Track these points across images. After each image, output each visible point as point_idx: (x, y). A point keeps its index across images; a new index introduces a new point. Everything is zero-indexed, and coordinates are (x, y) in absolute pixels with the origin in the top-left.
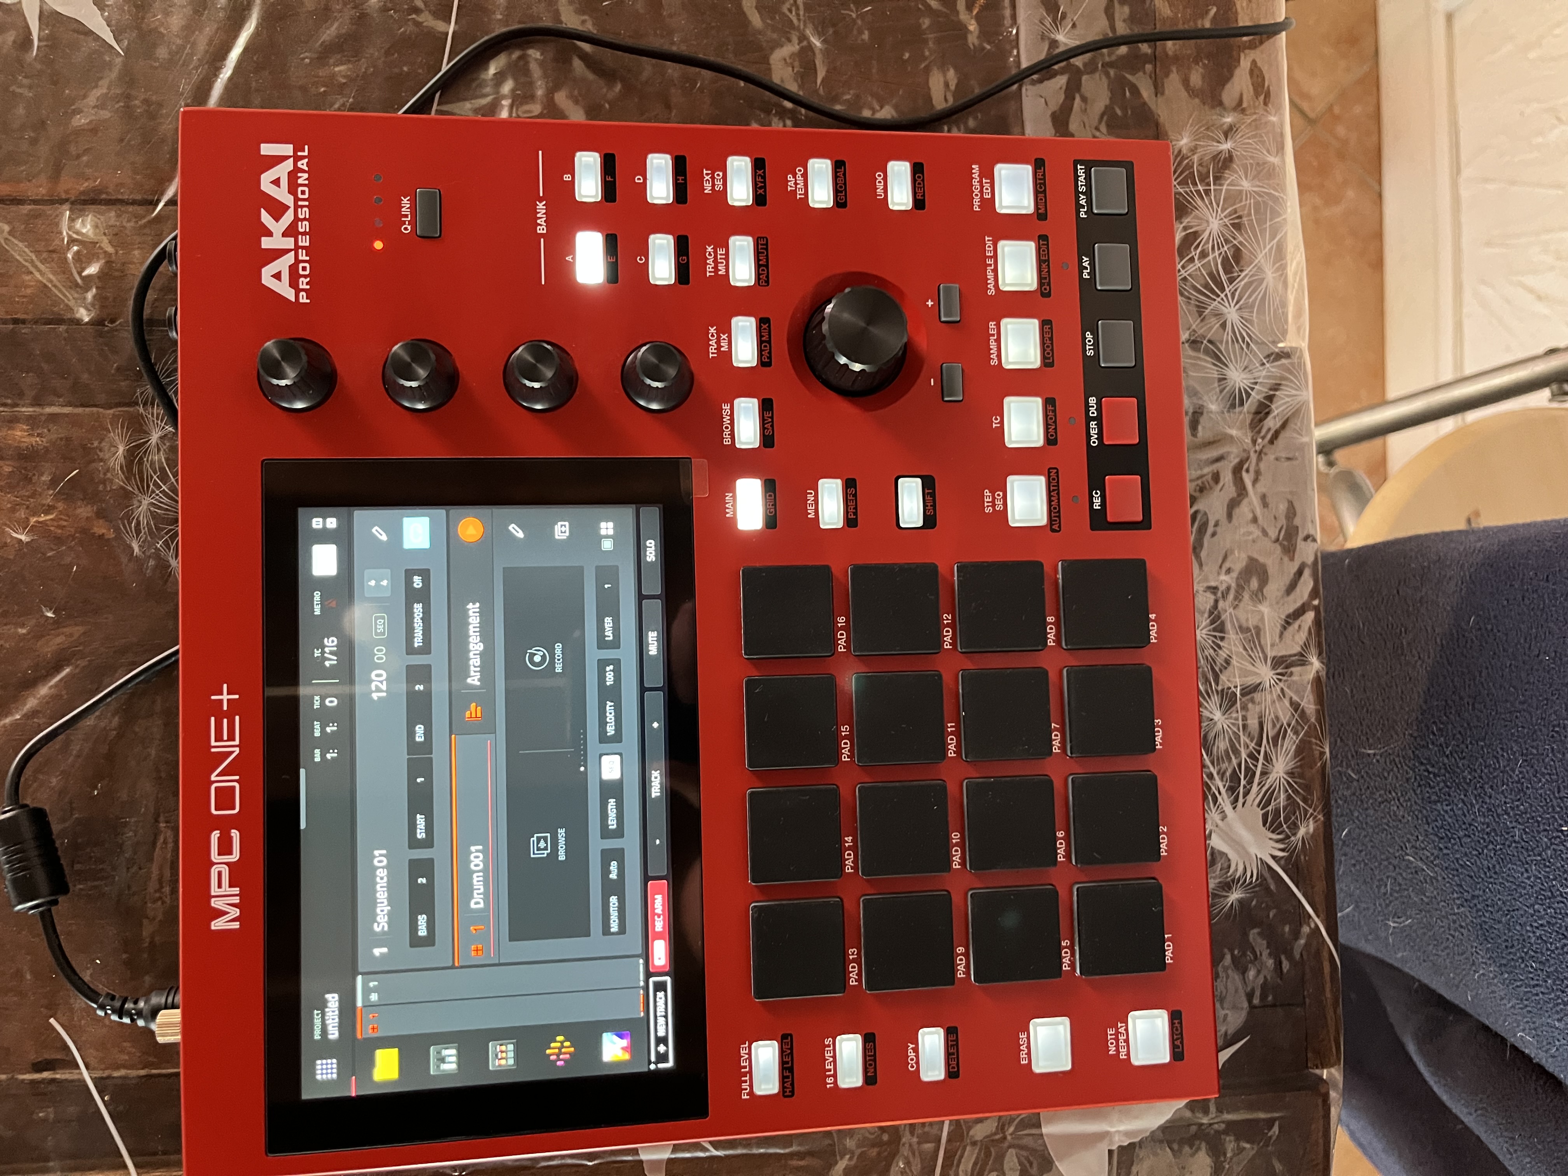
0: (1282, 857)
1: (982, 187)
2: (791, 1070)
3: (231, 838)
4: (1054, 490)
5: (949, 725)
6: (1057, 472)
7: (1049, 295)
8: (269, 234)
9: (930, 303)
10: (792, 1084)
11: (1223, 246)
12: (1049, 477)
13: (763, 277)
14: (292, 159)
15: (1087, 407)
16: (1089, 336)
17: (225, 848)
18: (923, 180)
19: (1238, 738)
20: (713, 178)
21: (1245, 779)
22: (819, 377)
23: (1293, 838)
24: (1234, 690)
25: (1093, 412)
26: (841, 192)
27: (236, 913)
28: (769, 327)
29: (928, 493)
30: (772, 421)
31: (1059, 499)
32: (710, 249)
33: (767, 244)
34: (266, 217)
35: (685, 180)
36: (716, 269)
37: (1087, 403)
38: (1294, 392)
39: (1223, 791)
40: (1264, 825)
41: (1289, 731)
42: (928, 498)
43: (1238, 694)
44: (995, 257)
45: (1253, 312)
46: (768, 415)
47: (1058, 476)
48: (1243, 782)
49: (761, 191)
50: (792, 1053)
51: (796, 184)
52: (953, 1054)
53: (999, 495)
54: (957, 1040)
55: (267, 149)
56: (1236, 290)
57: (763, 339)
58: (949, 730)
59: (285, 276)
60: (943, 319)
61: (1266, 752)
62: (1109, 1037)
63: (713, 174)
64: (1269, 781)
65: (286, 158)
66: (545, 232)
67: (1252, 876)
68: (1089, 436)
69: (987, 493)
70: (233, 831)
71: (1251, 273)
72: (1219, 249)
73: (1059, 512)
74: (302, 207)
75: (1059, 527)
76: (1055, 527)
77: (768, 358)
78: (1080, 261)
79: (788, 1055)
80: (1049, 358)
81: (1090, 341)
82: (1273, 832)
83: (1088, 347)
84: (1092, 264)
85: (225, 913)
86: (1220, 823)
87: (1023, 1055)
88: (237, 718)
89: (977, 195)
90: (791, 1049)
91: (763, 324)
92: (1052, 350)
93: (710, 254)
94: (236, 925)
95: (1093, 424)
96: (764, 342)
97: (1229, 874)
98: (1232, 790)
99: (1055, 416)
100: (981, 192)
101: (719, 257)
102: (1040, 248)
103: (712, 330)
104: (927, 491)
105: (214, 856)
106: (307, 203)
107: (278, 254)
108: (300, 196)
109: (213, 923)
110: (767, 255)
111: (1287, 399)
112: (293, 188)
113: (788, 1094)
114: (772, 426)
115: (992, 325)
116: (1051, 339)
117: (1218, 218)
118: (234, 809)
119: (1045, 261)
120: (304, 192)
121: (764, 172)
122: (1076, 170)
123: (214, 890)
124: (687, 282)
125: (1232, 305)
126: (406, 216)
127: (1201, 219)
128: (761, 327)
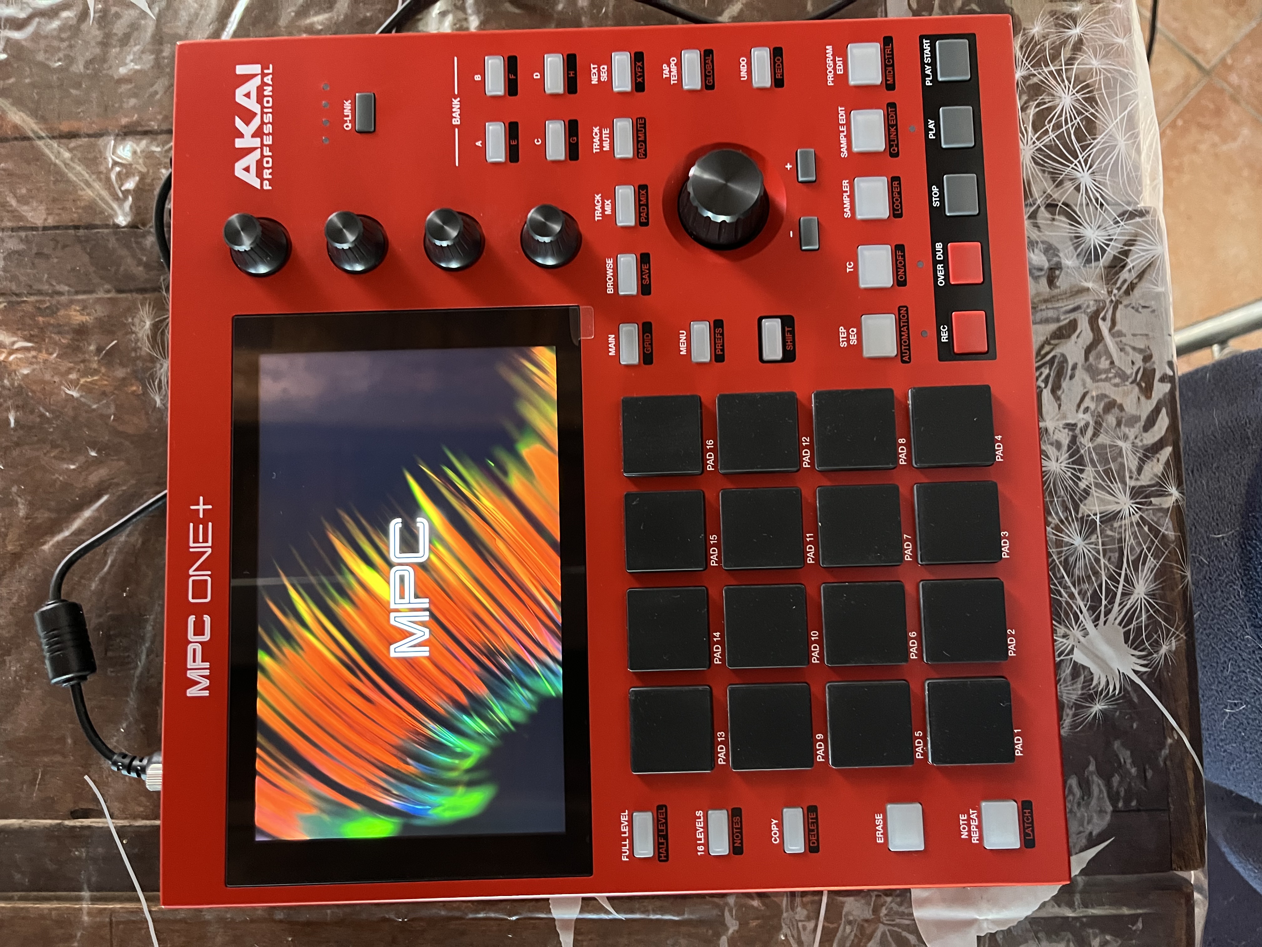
0: (1146, 672)
1: (835, 64)
2: (666, 837)
3: (204, 621)
4: (904, 326)
5: (808, 535)
6: (907, 310)
7: (897, 155)
8: (241, 136)
9: (789, 166)
10: (667, 851)
11: (1075, 119)
12: (899, 314)
13: (642, 151)
14: (260, 76)
15: (934, 251)
16: (935, 189)
17: (199, 631)
18: (782, 63)
19: (1097, 560)
20: (599, 71)
21: (1106, 600)
22: (691, 234)
23: (1155, 655)
24: (1094, 517)
25: (940, 256)
26: (710, 76)
27: (206, 683)
28: (647, 192)
29: (788, 331)
30: (649, 273)
31: (908, 334)
32: (596, 130)
33: (645, 124)
34: (239, 123)
35: (575, 74)
36: (601, 146)
37: (934, 247)
38: (1149, 247)
39: (1084, 610)
40: (1126, 642)
41: (1149, 555)
42: (788, 335)
43: (1098, 521)
44: (848, 124)
45: (1106, 175)
46: (645, 267)
47: (907, 314)
48: (1104, 602)
49: (639, 80)
50: (666, 823)
51: (670, 72)
52: (813, 831)
53: (853, 331)
54: (817, 818)
55: (241, 70)
56: (1089, 156)
57: (641, 203)
58: (808, 539)
59: (253, 169)
60: (800, 179)
61: (1126, 575)
62: (961, 822)
63: (599, 68)
64: (1130, 602)
65: (254, 76)
66: (459, 123)
67: (1115, 689)
68: (936, 278)
69: (842, 329)
70: (205, 616)
71: (1103, 140)
72: (1072, 121)
73: (909, 345)
74: (267, 113)
75: (910, 358)
76: (905, 359)
77: (646, 219)
78: (926, 124)
79: (663, 824)
80: (898, 210)
81: (935, 194)
82: (1135, 649)
83: (934, 199)
84: (937, 126)
85: (198, 683)
86: (1082, 639)
87: (879, 834)
88: (210, 524)
89: (830, 72)
90: (666, 819)
91: (642, 192)
92: (901, 203)
93: (596, 134)
94: (206, 693)
95: (940, 267)
96: (642, 205)
97: (1092, 687)
98: (1093, 609)
99: (904, 260)
100: (835, 69)
101: (604, 136)
102: (888, 115)
103: (598, 197)
104: (787, 329)
105: (191, 636)
106: (270, 110)
107: (248, 151)
108: (266, 105)
109: (188, 691)
110: (645, 133)
111: (1142, 254)
112: (260, 101)
113: (663, 858)
114: (649, 277)
115: (845, 183)
116: (900, 193)
117: (1070, 93)
118: (206, 598)
119: (892, 126)
120: (268, 102)
121: (643, 64)
122: (921, 44)
123: (190, 664)
124: (577, 158)
125: (1086, 170)
126: (348, 116)
127: (1053, 95)
128: (639, 192)
